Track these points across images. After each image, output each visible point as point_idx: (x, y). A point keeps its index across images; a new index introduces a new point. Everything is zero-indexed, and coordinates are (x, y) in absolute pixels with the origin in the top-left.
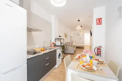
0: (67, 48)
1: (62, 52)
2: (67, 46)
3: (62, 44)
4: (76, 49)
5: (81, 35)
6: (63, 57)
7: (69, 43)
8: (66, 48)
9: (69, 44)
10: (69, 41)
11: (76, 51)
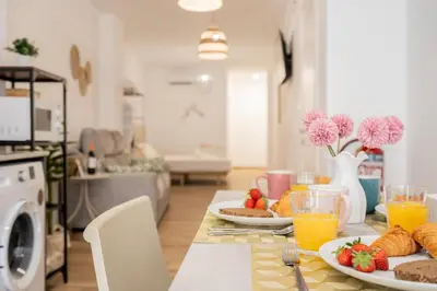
0: (98, 175)
1: (49, 206)
2: (93, 163)
3: (47, 127)
4: (169, 193)
5: (205, 78)
6: (56, 260)
7: (114, 135)
8: (84, 176)
9: (110, 150)
10: (109, 121)
11: (167, 209)
